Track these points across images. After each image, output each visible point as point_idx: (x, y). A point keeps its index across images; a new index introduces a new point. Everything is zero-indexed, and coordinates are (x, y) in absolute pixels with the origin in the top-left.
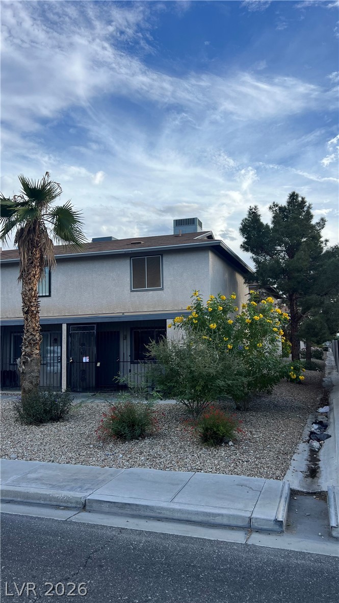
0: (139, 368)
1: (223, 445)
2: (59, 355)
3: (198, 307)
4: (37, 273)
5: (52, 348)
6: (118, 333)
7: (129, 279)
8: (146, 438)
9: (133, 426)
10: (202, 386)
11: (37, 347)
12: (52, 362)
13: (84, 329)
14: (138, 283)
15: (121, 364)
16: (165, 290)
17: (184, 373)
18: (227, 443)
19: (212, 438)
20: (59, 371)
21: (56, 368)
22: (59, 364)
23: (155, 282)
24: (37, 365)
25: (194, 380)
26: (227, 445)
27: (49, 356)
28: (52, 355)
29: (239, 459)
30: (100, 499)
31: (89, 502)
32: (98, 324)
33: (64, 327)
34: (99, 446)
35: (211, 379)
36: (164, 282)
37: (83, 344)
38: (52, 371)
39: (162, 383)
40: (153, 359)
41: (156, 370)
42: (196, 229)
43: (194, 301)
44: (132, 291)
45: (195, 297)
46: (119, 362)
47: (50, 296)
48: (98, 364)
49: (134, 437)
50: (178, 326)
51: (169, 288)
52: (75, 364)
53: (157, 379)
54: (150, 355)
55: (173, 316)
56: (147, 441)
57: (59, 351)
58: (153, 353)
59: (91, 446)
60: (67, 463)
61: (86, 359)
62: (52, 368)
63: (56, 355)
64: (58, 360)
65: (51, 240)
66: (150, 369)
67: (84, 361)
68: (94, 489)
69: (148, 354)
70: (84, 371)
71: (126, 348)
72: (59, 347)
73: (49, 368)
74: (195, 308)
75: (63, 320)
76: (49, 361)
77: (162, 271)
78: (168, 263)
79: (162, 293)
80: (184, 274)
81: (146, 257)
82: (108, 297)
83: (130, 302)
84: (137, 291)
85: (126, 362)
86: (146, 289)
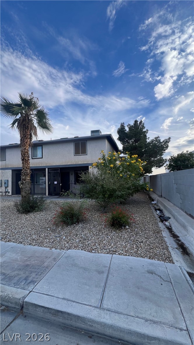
0: (78, 186)
1: (123, 228)
2: (45, 181)
3: (104, 158)
4: (28, 141)
5: (42, 178)
6: (69, 172)
7: (73, 151)
8: (80, 223)
9: (73, 217)
10: (108, 195)
11: (28, 176)
12: (42, 183)
13: (55, 170)
14: (77, 152)
15: (70, 184)
17: (99, 188)
18: (125, 226)
19: (117, 225)
20: (45, 187)
21: (44, 186)
22: (45, 185)
23: (84, 152)
24: (28, 184)
25: (104, 192)
26: (125, 228)
28: (42, 181)
29: (137, 241)
30: (36, 303)
31: (26, 305)
32: (60, 168)
33: (47, 169)
34: (53, 229)
35: (114, 191)
36: (88, 152)
37: (54, 177)
38: (42, 187)
39: (88, 193)
40: (83, 182)
41: (84, 187)
42: (99, 134)
43: (102, 155)
44: (74, 156)
45: (102, 154)
46: (70, 183)
47: (42, 158)
48: (61, 185)
49: (72, 223)
50: (94, 167)
51: (89, 154)
52: (51, 184)
53: (85, 191)
54: (82, 179)
55: (91, 164)
56: (80, 225)
57: (45, 179)
58: (83, 178)
59: (49, 229)
60: (29, 245)
62: (42, 186)
63: (43, 181)
64: (44, 183)
65: (36, 127)
66: (82, 187)
67: (55, 183)
68: (36, 282)
69: (80, 179)
70: (55, 187)
71: (72, 178)
73: (41, 186)
74: (102, 158)
75: (47, 166)
76: (41, 183)
77: (87, 147)
78: (89, 144)
79: (87, 156)
80: (96, 148)
81: (80, 142)
82: (65, 158)
83: (74, 160)
84: (76, 155)
85: (73, 184)
86: (80, 154)
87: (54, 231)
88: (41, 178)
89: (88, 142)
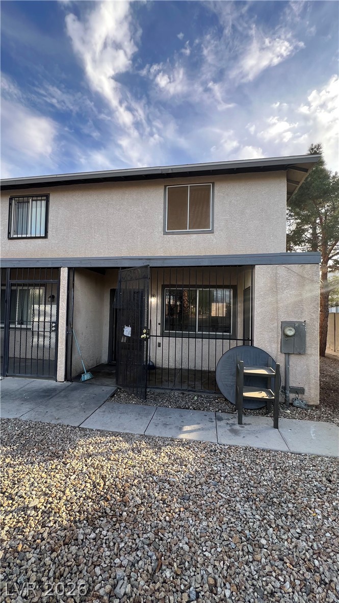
2: (54, 319)
5: (42, 307)
7: (161, 215)
12: (41, 329)
14: (175, 223)
16: (216, 233)
20: (53, 346)
21: (47, 340)
22: (53, 335)
23: (202, 222)
27: (36, 319)
28: (42, 319)
33: (64, 273)
36: (215, 221)
38: (41, 345)
44: (165, 233)
47: (46, 237)
51: (222, 230)
57: (54, 312)
62: (41, 340)
63: (48, 319)
64: (51, 327)
72: (54, 307)
73: (35, 340)
75: (64, 260)
76: (36, 329)
77: (213, 206)
78: (222, 194)
79: (212, 237)
80: (247, 210)
81: (189, 185)
82: (130, 241)
83: (162, 250)
84: (173, 233)
85: (156, 336)
86: (188, 230)
88: (36, 306)
89: (216, 188)
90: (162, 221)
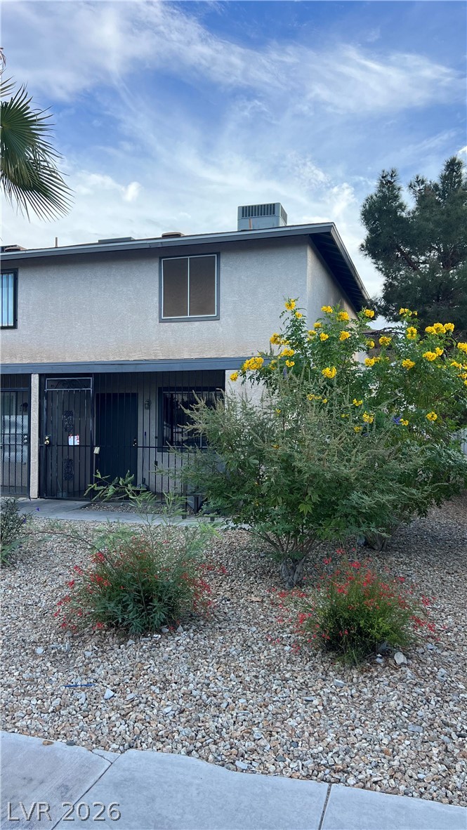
0: (172, 458)
1: (378, 660)
2: (26, 431)
3: (295, 335)
5: (13, 418)
6: (135, 396)
7: (157, 300)
8: (180, 628)
9: (149, 601)
10: (314, 504)
12: (13, 443)
13: (71, 384)
14: (173, 307)
15: (140, 450)
16: (223, 319)
17: (270, 472)
19: (353, 646)
20: (25, 460)
21: (19, 454)
22: (25, 448)
23: (206, 306)
25: (292, 492)
26: (391, 661)
27: (7, 432)
28: (13, 431)
29: (446, 725)
32: (96, 375)
33: (35, 380)
34: (60, 651)
35: (342, 486)
36: (222, 304)
37: (69, 413)
38: (13, 459)
39: (220, 493)
41: (204, 464)
42: (278, 222)
43: (289, 323)
44: (161, 321)
45: (289, 314)
46: (136, 447)
47: (14, 326)
48: (97, 450)
49: (147, 630)
50: (250, 378)
51: (229, 316)
52: (55, 448)
53: (208, 483)
54: (194, 430)
55: (238, 363)
56: (183, 638)
57: (26, 423)
58: (199, 426)
59: (40, 650)
61: (74, 441)
62: (13, 454)
63: (19, 431)
64: (23, 439)
66: (192, 463)
67: (71, 443)
69: (188, 428)
70: (70, 462)
71: (148, 423)
72: (26, 417)
73: (7, 453)
74: (289, 337)
75: (34, 367)
76: (6, 442)
77: (219, 284)
78: (229, 269)
79: (217, 324)
80: (259, 290)
81: (189, 257)
82: (119, 330)
83: (157, 342)
84: (171, 321)
85: (149, 447)
86: (188, 316)
87: (61, 659)
88: (7, 417)
89: (223, 260)
90: (158, 304)
